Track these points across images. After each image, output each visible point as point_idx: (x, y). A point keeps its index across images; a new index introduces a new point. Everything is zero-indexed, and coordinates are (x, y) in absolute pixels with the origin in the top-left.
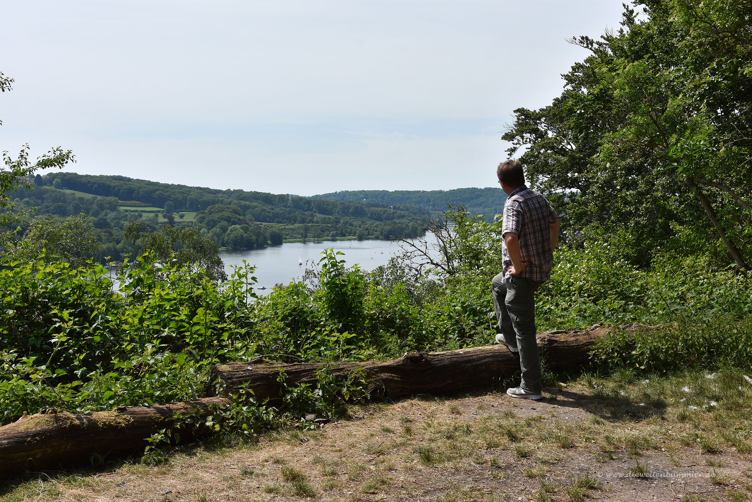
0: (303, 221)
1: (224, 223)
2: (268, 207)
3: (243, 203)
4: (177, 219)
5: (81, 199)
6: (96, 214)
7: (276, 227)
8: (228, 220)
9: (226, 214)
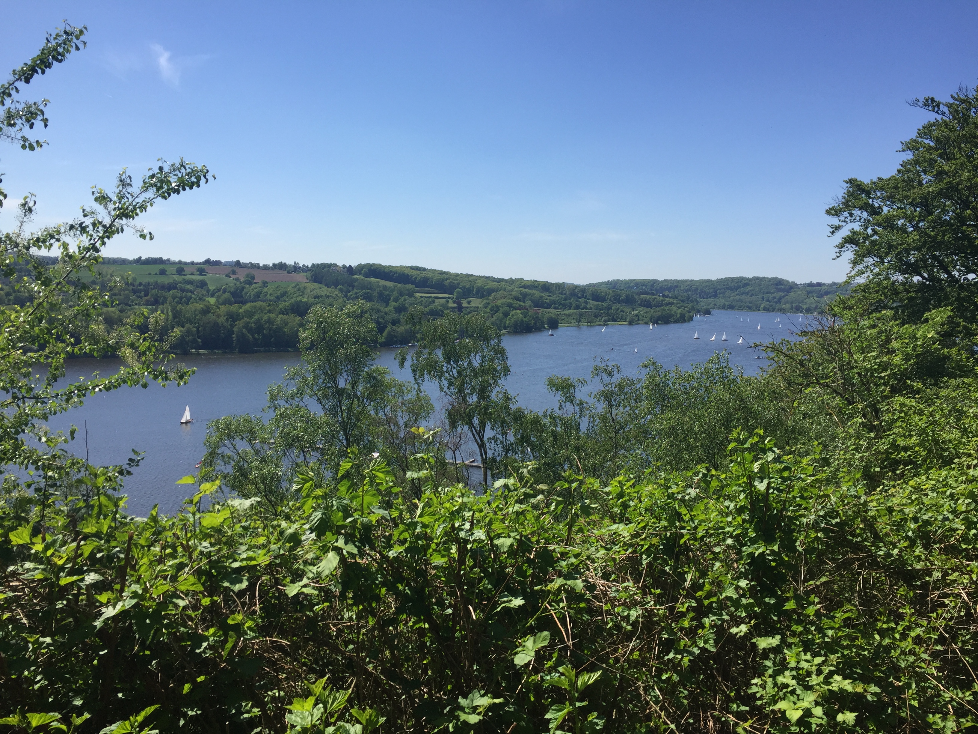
0: (577, 307)
1: (507, 309)
2: (545, 295)
3: (523, 290)
4: (465, 305)
5: (385, 287)
6: (396, 300)
7: (552, 312)
8: (510, 306)
9: (508, 301)
